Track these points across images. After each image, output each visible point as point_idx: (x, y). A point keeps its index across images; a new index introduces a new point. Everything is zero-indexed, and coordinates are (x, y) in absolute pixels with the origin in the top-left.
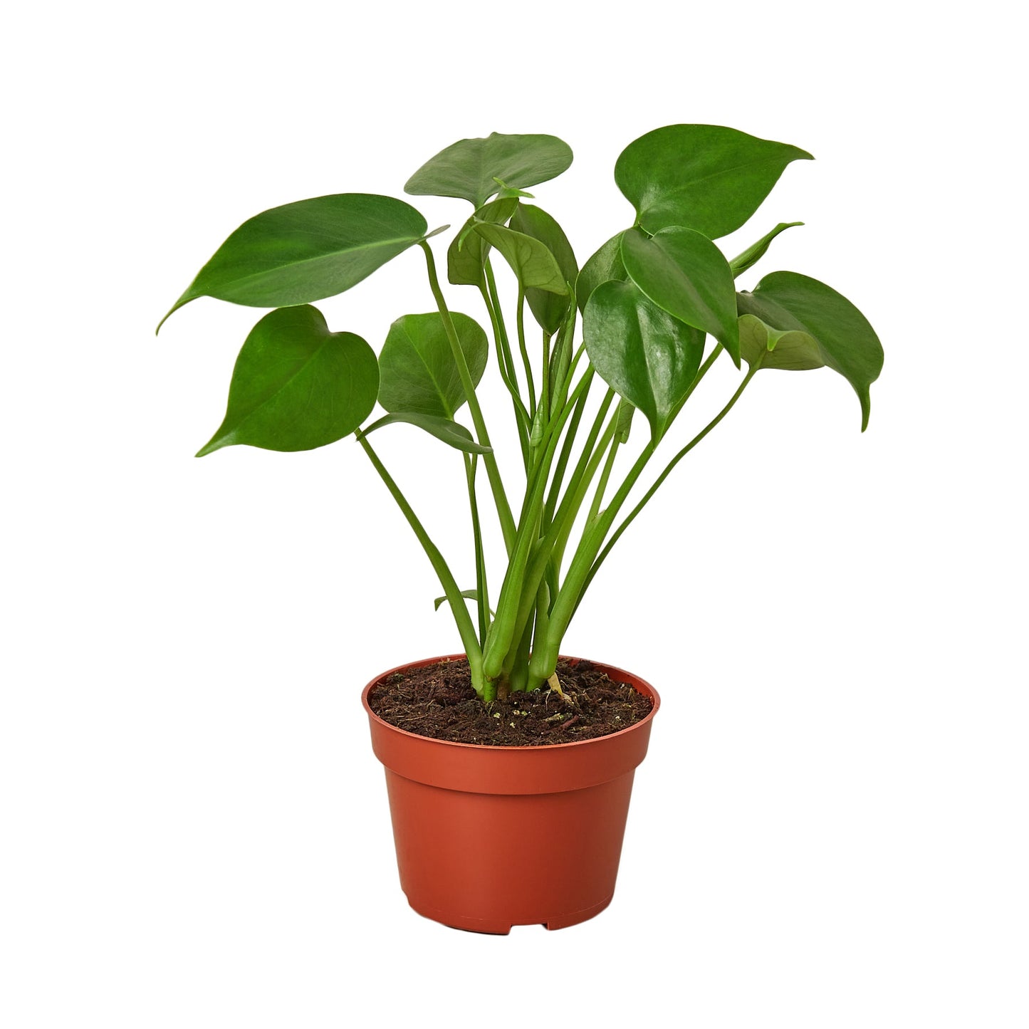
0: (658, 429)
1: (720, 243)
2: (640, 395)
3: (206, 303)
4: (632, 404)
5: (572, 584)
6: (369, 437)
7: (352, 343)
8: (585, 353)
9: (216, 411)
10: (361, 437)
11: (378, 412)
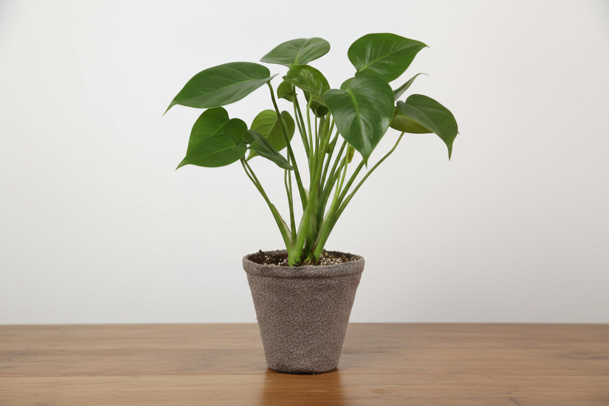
3: (178, 107)
8: (335, 125)
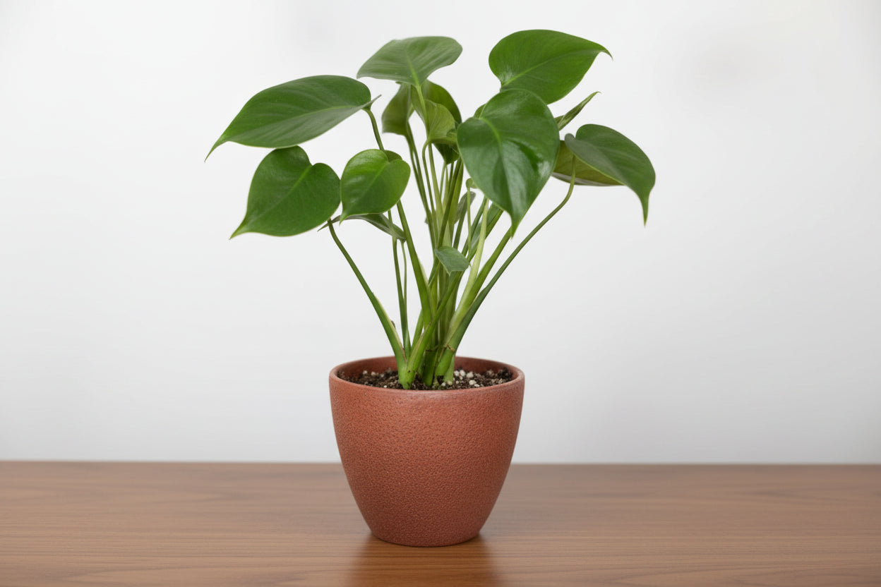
0: (516, 220)
1: (551, 106)
2: (505, 203)
4: (501, 209)
5: (461, 306)
6: (335, 225)
7: (322, 169)
9: (240, 210)
10: (330, 224)
11: (339, 211)
